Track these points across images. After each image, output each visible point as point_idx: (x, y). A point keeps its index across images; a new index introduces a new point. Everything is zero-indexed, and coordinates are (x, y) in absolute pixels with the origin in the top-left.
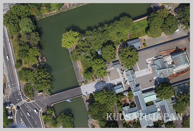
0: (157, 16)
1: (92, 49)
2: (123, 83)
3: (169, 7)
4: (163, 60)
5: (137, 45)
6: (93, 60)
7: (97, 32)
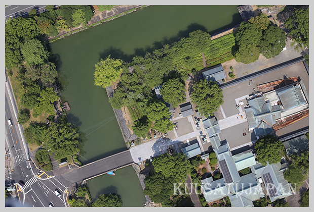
0: (250, 28)
1: (145, 87)
2: (199, 140)
3: (269, 12)
4: (263, 99)
5: (219, 77)
6: (148, 105)
7: (153, 58)
